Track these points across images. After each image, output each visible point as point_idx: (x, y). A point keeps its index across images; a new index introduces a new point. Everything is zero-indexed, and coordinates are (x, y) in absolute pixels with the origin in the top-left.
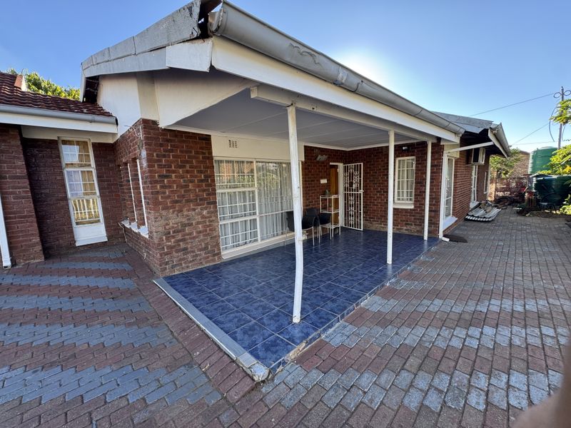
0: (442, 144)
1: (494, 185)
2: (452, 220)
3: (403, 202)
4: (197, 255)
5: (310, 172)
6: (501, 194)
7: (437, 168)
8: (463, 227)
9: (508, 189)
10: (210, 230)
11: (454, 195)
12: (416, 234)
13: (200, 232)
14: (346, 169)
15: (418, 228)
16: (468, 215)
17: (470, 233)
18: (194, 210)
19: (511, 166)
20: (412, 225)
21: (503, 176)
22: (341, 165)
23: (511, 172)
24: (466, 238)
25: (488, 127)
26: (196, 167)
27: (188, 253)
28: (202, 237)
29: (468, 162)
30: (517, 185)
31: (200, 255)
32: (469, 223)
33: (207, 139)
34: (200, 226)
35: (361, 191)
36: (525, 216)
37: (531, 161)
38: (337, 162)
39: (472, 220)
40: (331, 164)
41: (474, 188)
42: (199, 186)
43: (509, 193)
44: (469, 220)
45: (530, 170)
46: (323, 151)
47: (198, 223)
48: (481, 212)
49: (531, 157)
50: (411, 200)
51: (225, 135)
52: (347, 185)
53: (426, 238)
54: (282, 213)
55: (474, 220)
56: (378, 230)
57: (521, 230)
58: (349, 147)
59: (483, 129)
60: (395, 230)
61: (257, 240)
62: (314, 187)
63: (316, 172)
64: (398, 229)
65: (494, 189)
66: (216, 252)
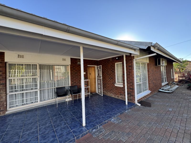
1: (177, 74)
2: (148, 92)
3: (119, 83)
5: (74, 69)
6: (181, 78)
7: (131, 67)
8: (155, 96)
9: (184, 76)
11: (148, 80)
12: (125, 100)
16: (160, 89)
17: (157, 100)
19: (184, 67)
20: (123, 95)
21: (181, 71)
22: (96, 66)
23: (184, 69)
24: (152, 104)
30: (188, 74)
32: (159, 94)
33: (2, 54)
35: (102, 78)
38: (95, 65)
40: (88, 66)
41: (165, 76)
43: (185, 78)
44: (160, 91)
48: (168, 87)
50: (122, 82)
53: (127, 103)
54: (54, 88)
55: (163, 92)
56: (110, 96)
57: (186, 99)
58: (98, 59)
59: (147, 47)
60: (116, 97)
61: (37, 102)
62: (77, 76)
63: (78, 69)
64: (117, 97)
65: (177, 76)
66: (1, 110)
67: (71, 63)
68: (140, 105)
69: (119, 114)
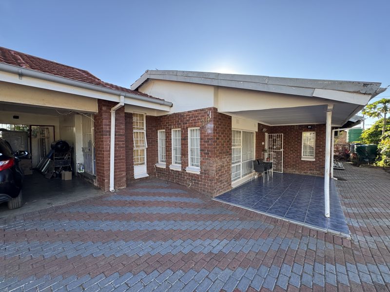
3: (310, 157)
10: (229, 170)
12: (317, 176)
13: (226, 171)
14: (270, 137)
18: (225, 158)
20: (314, 170)
22: (267, 134)
23: (337, 141)
26: (227, 134)
27: (222, 183)
28: (226, 174)
30: (342, 148)
31: (225, 185)
33: (230, 118)
35: (282, 150)
36: (358, 166)
37: (348, 135)
42: (227, 145)
43: (338, 153)
45: (347, 141)
47: (226, 166)
49: (348, 133)
50: (313, 156)
55: (335, 169)
58: (271, 124)
60: (302, 173)
62: (260, 146)
67: (258, 130)
68: (336, 179)
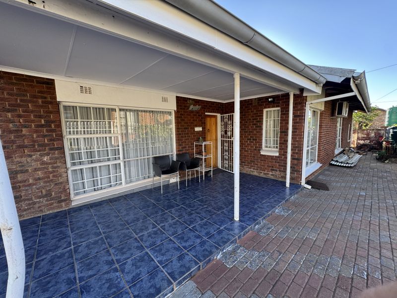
0: (304, 95)
1: (356, 134)
2: (317, 166)
3: (270, 149)
4: (35, 203)
5: (183, 120)
6: (362, 142)
7: (299, 118)
8: (327, 172)
9: (368, 138)
10: (54, 176)
11: (319, 144)
12: (280, 180)
13: (39, 179)
14: (222, 119)
15: (282, 174)
16: (332, 160)
17: (333, 179)
18: (30, 156)
19: (370, 120)
20: (277, 171)
21: (364, 128)
22: (219, 116)
23: (370, 124)
24: (328, 185)
25: (350, 76)
26: (32, 112)
27: (21, 201)
28: (42, 184)
29: (333, 114)
30: (375, 135)
31: (39, 202)
32: (332, 169)
33: (50, 83)
34: (40, 173)
35: (233, 139)
36: (384, 162)
37: (387, 116)
39: (336, 165)
40: (206, 114)
41: (339, 138)
42: (36, 132)
43: (369, 141)
44: (334, 165)
45: (386, 124)
46: (197, 102)
47: (36, 170)
48: (344, 158)
49: (387, 113)
50: (277, 147)
51: (74, 80)
52: (223, 133)
53: (288, 185)
55: (338, 166)
56: (248, 173)
57: (382, 178)
58: (224, 100)
59: (345, 78)
60: (262, 175)
61: (121, 183)
62: (188, 134)
63: (190, 120)
64: (265, 174)
65: (356, 138)
66: (63, 198)
67: (177, 108)
68: (309, 187)
69: (284, 201)
